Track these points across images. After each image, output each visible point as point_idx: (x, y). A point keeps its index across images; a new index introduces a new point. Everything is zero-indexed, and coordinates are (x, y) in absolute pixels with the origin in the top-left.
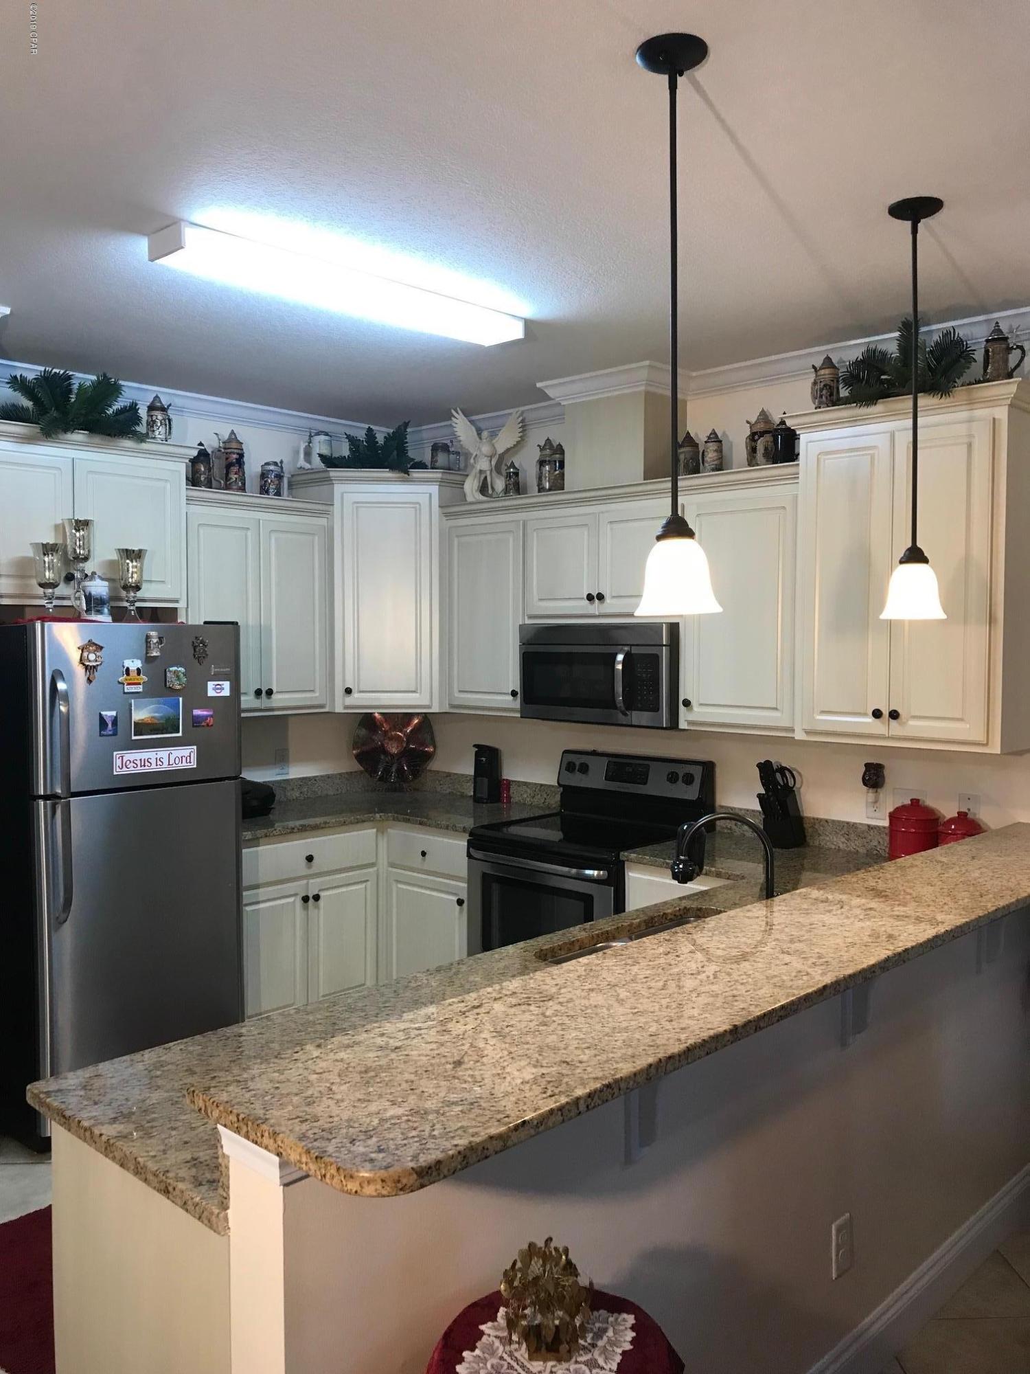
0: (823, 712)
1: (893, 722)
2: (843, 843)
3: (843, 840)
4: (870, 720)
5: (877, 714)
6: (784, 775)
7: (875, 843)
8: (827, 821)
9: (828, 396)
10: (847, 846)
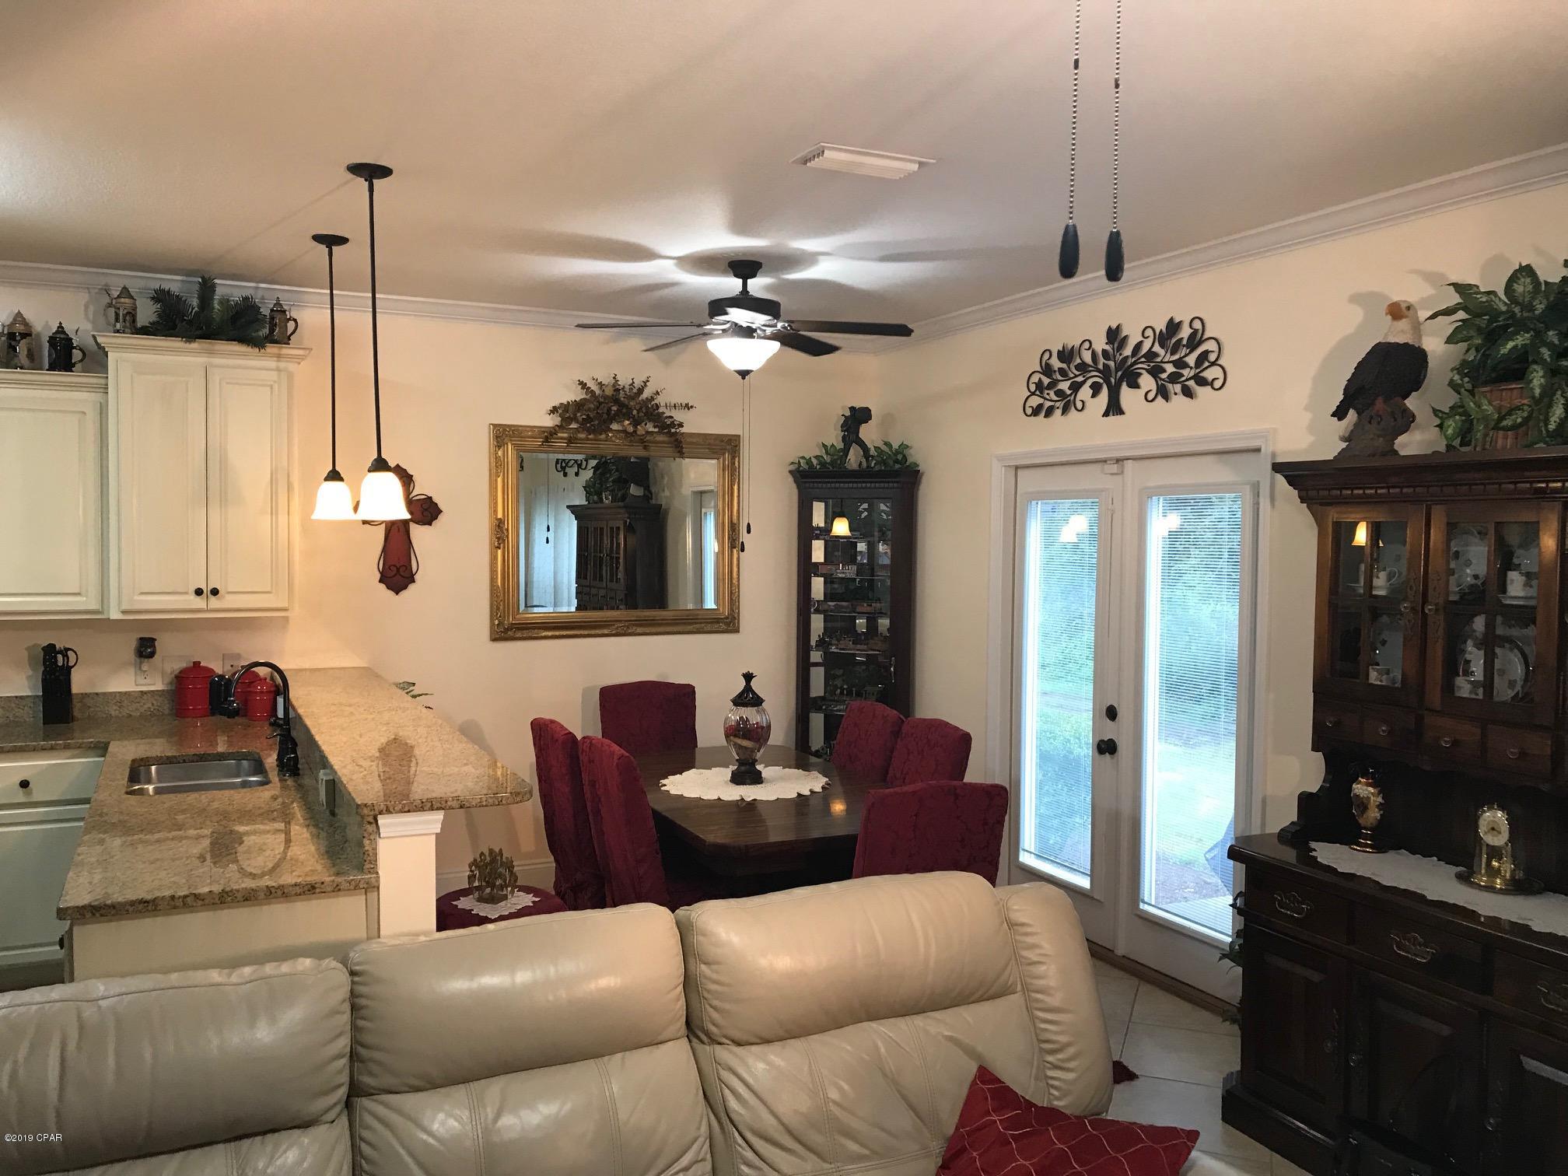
0: (142, 593)
1: (213, 599)
2: (115, 710)
3: (115, 708)
4: (192, 597)
5: (199, 592)
6: (65, 656)
7: (150, 705)
8: (97, 694)
9: (129, 324)
10: (120, 712)
